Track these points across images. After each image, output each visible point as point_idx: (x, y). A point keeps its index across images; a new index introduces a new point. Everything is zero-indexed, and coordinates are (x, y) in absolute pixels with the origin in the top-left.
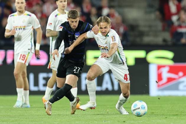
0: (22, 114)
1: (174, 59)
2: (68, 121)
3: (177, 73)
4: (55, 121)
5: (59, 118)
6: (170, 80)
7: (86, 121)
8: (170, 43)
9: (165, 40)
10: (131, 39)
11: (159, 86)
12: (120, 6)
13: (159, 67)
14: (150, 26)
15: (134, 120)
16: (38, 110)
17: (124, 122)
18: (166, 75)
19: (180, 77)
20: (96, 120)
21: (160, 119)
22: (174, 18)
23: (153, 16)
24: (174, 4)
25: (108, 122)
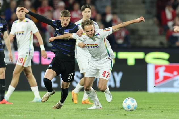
0: (35, 108)
1: (170, 60)
2: (76, 114)
3: (172, 72)
4: (64, 114)
5: (67, 112)
6: (166, 78)
7: (91, 114)
8: (166, 46)
9: (161, 43)
10: (131, 42)
11: (156, 84)
12: (122, 13)
13: (156, 67)
14: (149, 31)
15: (134, 114)
16: (48, 104)
17: (125, 115)
18: (162, 73)
19: (175, 76)
20: (100, 114)
21: (157, 113)
22: (170, 24)
23: (151, 22)
24: (170, 11)
25: (111, 115)
